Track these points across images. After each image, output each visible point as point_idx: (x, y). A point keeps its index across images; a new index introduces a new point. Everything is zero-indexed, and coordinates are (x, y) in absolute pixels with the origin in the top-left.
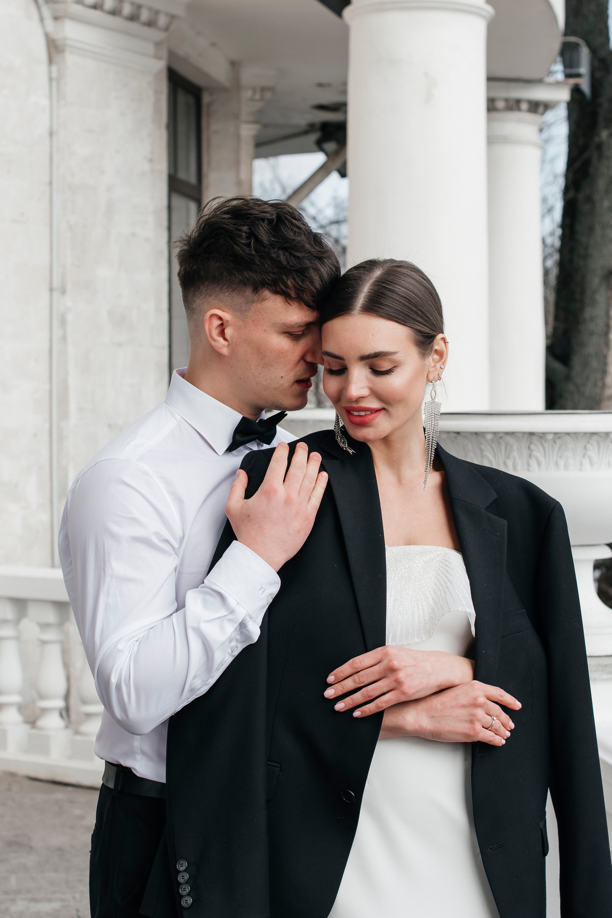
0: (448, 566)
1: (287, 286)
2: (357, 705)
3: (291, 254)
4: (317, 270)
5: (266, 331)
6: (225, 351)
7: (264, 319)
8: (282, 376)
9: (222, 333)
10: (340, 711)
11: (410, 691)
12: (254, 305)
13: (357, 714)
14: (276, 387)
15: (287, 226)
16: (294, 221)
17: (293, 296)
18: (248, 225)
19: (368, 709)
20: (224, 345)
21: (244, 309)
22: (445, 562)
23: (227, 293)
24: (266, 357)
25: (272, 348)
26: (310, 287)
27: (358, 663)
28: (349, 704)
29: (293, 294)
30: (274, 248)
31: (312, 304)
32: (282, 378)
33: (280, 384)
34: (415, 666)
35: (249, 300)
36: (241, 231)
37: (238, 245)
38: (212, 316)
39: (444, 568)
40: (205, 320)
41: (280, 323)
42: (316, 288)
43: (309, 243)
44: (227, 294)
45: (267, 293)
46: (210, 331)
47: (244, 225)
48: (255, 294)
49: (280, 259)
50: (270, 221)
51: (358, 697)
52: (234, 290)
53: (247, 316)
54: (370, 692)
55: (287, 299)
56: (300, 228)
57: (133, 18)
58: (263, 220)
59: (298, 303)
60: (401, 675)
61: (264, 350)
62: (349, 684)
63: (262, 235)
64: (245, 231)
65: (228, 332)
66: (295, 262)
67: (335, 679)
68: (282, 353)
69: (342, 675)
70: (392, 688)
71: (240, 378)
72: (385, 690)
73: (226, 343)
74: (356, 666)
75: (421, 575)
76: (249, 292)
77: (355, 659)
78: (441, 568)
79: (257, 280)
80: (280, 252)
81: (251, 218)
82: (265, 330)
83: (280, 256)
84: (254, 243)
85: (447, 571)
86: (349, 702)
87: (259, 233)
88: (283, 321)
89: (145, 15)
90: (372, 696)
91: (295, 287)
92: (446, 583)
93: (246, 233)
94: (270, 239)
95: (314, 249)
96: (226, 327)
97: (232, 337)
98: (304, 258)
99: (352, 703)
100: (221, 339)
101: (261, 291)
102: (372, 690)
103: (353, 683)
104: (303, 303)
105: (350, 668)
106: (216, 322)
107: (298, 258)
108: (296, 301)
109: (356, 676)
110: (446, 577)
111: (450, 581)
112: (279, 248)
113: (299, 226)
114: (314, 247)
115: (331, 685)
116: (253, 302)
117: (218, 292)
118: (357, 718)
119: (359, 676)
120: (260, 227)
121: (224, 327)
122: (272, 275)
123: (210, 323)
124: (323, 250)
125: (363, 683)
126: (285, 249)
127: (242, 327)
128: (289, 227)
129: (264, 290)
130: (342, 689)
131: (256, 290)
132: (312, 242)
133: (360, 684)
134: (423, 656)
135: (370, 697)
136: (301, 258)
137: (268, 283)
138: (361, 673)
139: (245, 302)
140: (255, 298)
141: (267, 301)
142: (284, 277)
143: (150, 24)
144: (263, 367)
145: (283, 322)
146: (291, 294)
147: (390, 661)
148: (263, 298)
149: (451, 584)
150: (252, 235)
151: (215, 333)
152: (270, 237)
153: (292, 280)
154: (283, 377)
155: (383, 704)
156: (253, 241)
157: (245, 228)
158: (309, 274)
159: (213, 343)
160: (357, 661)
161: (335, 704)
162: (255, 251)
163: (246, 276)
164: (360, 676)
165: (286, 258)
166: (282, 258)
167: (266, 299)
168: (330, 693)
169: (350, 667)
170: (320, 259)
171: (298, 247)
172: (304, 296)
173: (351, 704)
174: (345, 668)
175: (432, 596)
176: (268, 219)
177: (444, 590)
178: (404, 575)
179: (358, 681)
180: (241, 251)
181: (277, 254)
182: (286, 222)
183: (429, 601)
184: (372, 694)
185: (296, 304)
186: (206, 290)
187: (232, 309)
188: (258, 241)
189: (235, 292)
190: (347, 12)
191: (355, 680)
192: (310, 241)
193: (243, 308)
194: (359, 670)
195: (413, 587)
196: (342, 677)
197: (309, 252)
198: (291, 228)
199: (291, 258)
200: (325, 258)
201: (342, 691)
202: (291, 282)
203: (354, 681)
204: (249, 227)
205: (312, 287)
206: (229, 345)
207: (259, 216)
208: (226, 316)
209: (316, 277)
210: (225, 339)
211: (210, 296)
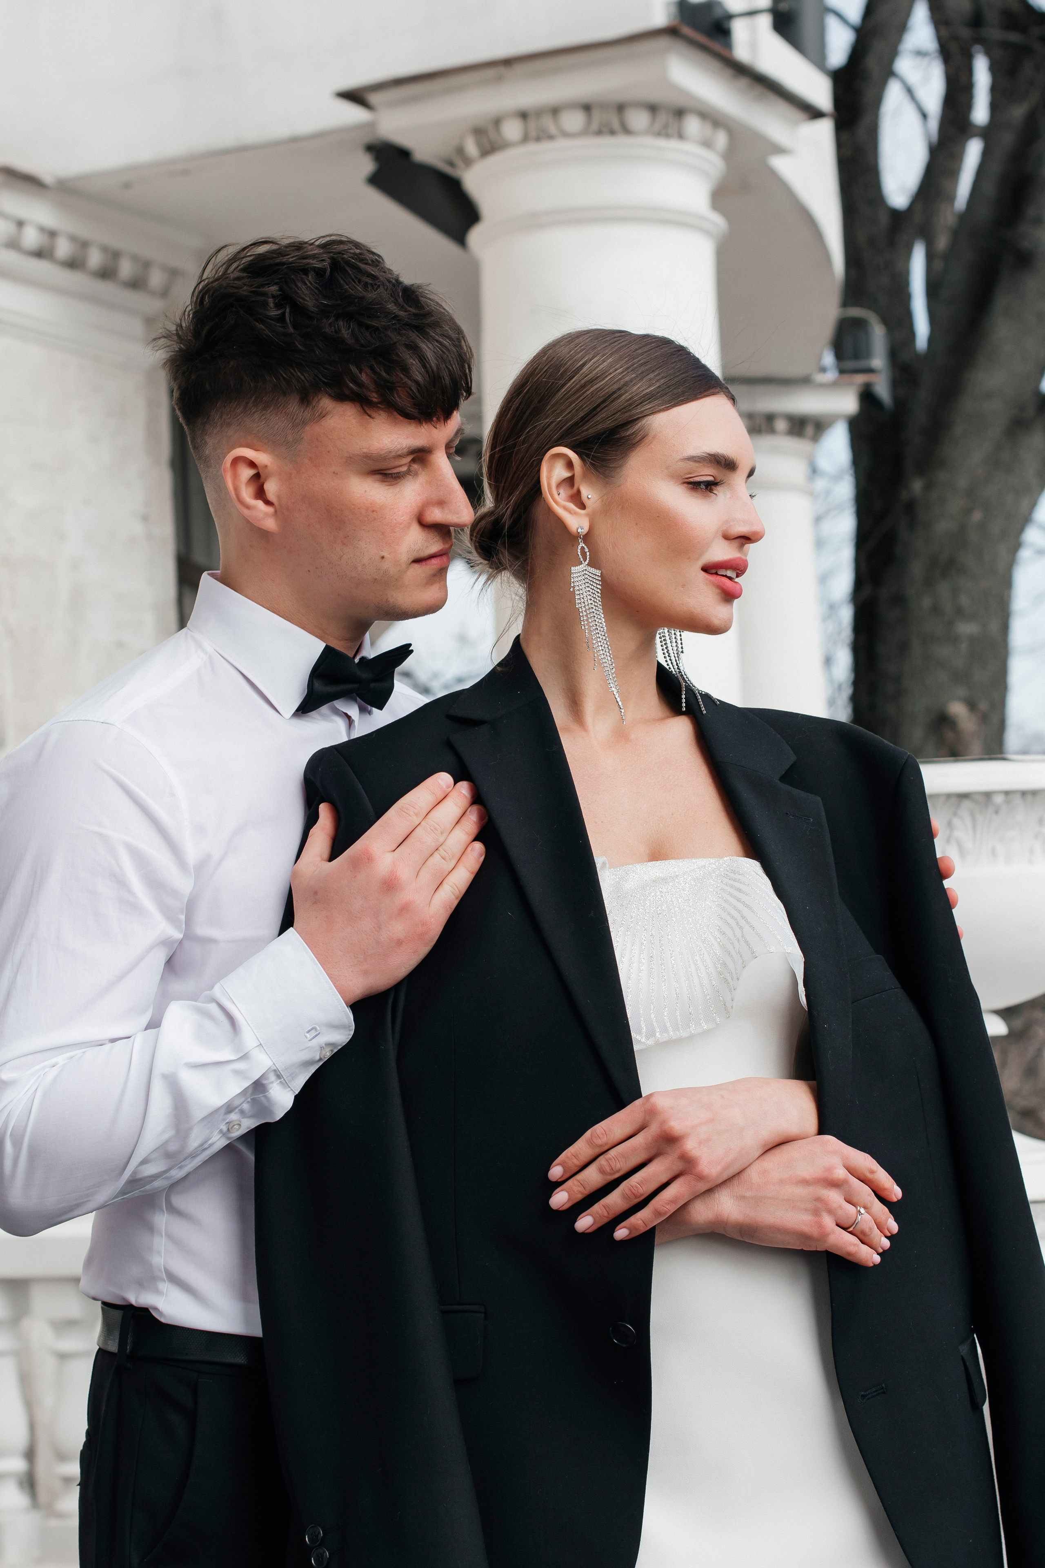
0: (738, 881)
1: (360, 385)
2: (616, 1215)
3: (360, 324)
4: (413, 348)
5: (337, 474)
6: (270, 524)
7: (329, 452)
8: (382, 555)
9: (260, 494)
10: (586, 1232)
11: (711, 1170)
12: (307, 428)
13: (621, 1233)
14: (377, 577)
15: (349, 274)
16: (362, 266)
17: (374, 400)
18: (276, 284)
19: (640, 1222)
20: (266, 514)
21: (291, 440)
22: (732, 875)
23: (256, 414)
24: (344, 523)
25: (353, 505)
26: (402, 380)
27: (602, 1136)
28: (600, 1216)
29: (374, 397)
30: (328, 317)
31: (412, 411)
32: (384, 560)
33: (382, 572)
34: (712, 1121)
35: (296, 421)
36: (265, 294)
37: (262, 321)
38: (236, 461)
39: (732, 887)
40: (224, 470)
41: (360, 456)
42: (417, 382)
43: (396, 303)
44: (256, 416)
45: (326, 403)
46: (236, 489)
47: (269, 285)
48: (304, 407)
49: (340, 335)
50: (319, 272)
51: (615, 1200)
52: (266, 408)
53: (300, 451)
54: (636, 1187)
55: (365, 408)
56: (374, 277)
57: (106, 273)
58: (305, 271)
59: (387, 414)
60: (690, 1146)
61: (340, 510)
62: (592, 1177)
63: (303, 296)
64: (272, 295)
65: (271, 488)
66: (370, 337)
67: (565, 1171)
68: (373, 511)
69: (575, 1161)
70: (677, 1173)
71: (309, 571)
72: (664, 1179)
73: (270, 510)
74: (599, 1142)
75: (691, 904)
76: (293, 406)
77: (595, 1131)
78: (725, 888)
79: (305, 381)
80: (341, 323)
81: (282, 271)
82: (334, 472)
83: (340, 331)
84: (290, 313)
85: (739, 890)
86: (600, 1212)
87: (298, 293)
88: (365, 450)
89: (126, 269)
90: (642, 1195)
91: (375, 382)
92: (739, 912)
93: (273, 296)
94: (319, 302)
95: (406, 312)
96: (265, 480)
97: (279, 497)
98: (386, 328)
99: (606, 1214)
100: (260, 504)
101: (316, 399)
102: (640, 1183)
103: (601, 1175)
104: (395, 413)
105: (588, 1147)
106: (246, 473)
107: (376, 329)
108: (382, 409)
109: (602, 1160)
110: (739, 900)
111: (747, 906)
112: (338, 317)
113: (373, 273)
114: (406, 309)
115: (558, 1184)
116: (304, 423)
117: (241, 415)
118: (622, 1242)
119: (610, 1161)
120: (299, 284)
121: (262, 480)
122: (329, 367)
123: (235, 476)
124: (421, 312)
125: (618, 1171)
126: (349, 317)
127: (293, 475)
128: (353, 277)
129: (319, 397)
130: (581, 1189)
131: (306, 398)
132: (401, 300)
133: (614, 1173)
134: (722, 1097)
135: (639, 1197)
136: (381, 329)
137: (323, 382)
138: (612, 1153)
139: (290, 425)
140: (307, 414)
141: (328, 417)
142: (354, 369)
143: (136, 284)
144: (345, 544)
145: (364, 453)
146: (370, 397)
147: (664, 1122)
148: (321, 413)
149: (750, 909)
150: (285, 299)
151: (247, 494)
152: (321, 299)
153: (369, 371)
154: (385, 556)
155: (667, 1207)
156: (288, 310)
157: (273, 289)
158: (398, 355)
159: (246, 512)
160: (598, 1132)
161: (575, 1221)
162: (295, 328)
163: (283, 377)
164: (610, 1159)
165: (353, 331)
166: (345, 333)
167: (327, 413)
168: (560, 1199)
169: (589, 1144)
170: (421, 329)
171: (371, 310)
172: (393, 397)
173: (605, 1217)
174: (580, 1149)
175: (719, 940)
176: (314, 269)
177: (737, 923)
178: (660, 908)
179: (608, 1169)
180: (267, 331)
181: (335, 327)
182: (348, 268)
183: (714, 951)
184: (641, 1191)
185: (383, 415)
186: (221, 417)
187: (270, 443)
188: (298, 309)
189: (269, 411)
190: (475, 236)
191: (602, 1168)
192: (397, 298)
193: (290, 438)
194: (606, 1148)
195: (681, 928)
196: (576, 1166)
197: (396, 317)
198: (357, 278)
199: (362, 330)
200: (429, 325)
201: (582, 1193)
202: (367, 375)
203: (602, 1171)
204: (280, 287)
205: (407, 380)
206: (276, 511)
207: (297, 264)
208: (262, 458)
209: (411, 361)
210: (268, 503)
211: (229, 425)
